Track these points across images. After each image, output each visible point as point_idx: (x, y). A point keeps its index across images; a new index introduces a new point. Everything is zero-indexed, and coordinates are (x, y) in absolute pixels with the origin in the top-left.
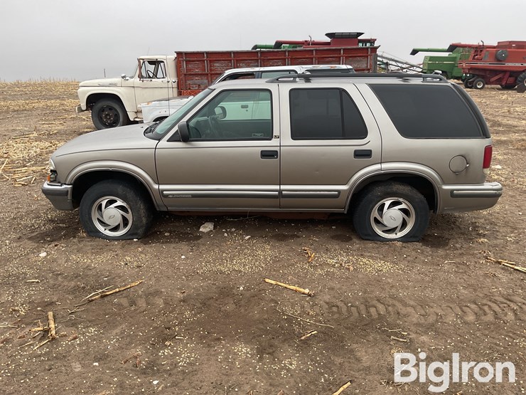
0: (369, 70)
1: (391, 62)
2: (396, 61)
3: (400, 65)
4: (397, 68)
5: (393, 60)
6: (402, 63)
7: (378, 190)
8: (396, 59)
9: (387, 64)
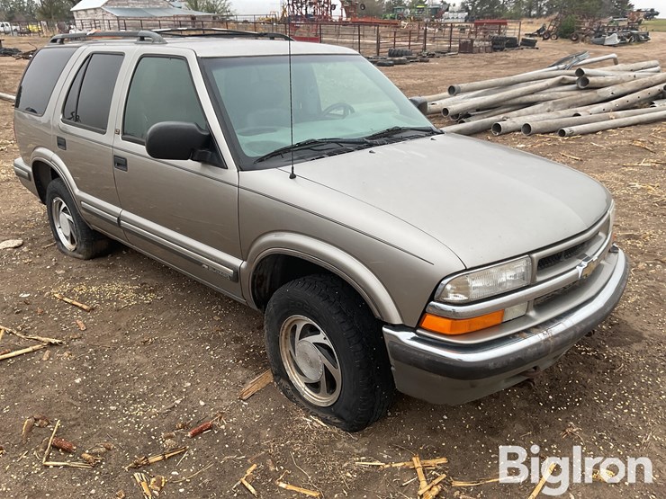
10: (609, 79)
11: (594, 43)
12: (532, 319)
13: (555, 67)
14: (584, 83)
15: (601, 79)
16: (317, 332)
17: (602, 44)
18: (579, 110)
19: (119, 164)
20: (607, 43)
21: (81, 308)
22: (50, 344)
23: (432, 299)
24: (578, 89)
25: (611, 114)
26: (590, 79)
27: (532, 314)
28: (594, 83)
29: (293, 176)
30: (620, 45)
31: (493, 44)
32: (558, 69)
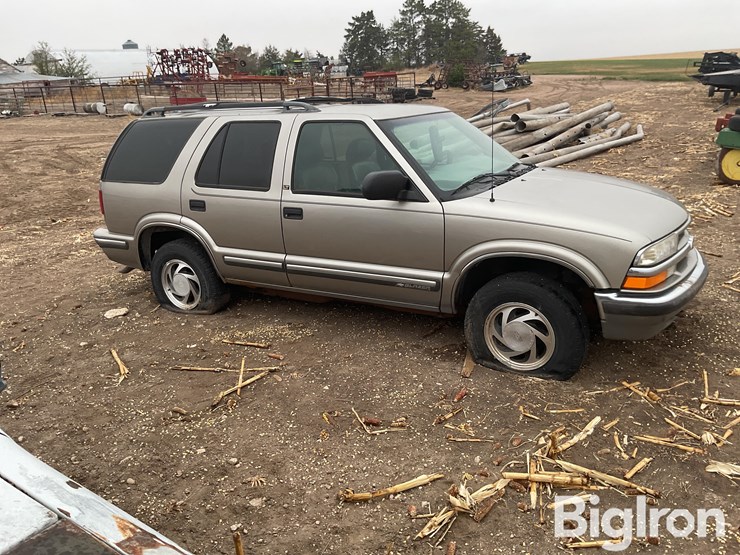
10: (541, 122)
11: (485, 90)
12: (678, 277)
13: (481, 115)
14: (522, 127)
15: (535, 122)
16: (526, 312)
17: (491, 90)
18: (525, 151)
19: (289, 215)
20: (496, 89)
21: (258, 347)
22: (271, 371)
23: (632, 266)
24: (517, 133)
25: (554, 152)
26: (527, 123)
27: (677, 273)
28: (530, 126)
29: (492, 200)
30: (508, 89)
31: (394, 96)
32: (483, 118)
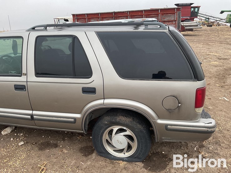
0: (175, 21)
1: (210, 18)
2: (213, 17)
3: (215, 19)
4: (214, 20)
5: (211, 17)
6: (216, 18)
7: (106, 120)
8: (212, 16)
9: (208, 19)
